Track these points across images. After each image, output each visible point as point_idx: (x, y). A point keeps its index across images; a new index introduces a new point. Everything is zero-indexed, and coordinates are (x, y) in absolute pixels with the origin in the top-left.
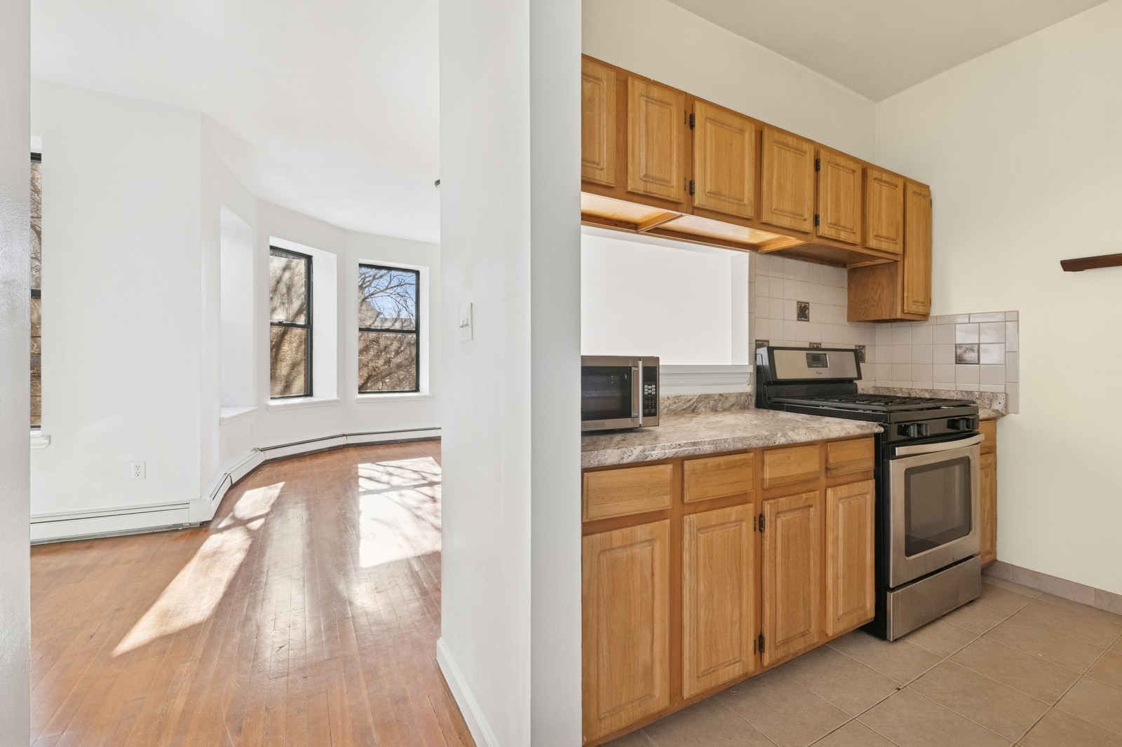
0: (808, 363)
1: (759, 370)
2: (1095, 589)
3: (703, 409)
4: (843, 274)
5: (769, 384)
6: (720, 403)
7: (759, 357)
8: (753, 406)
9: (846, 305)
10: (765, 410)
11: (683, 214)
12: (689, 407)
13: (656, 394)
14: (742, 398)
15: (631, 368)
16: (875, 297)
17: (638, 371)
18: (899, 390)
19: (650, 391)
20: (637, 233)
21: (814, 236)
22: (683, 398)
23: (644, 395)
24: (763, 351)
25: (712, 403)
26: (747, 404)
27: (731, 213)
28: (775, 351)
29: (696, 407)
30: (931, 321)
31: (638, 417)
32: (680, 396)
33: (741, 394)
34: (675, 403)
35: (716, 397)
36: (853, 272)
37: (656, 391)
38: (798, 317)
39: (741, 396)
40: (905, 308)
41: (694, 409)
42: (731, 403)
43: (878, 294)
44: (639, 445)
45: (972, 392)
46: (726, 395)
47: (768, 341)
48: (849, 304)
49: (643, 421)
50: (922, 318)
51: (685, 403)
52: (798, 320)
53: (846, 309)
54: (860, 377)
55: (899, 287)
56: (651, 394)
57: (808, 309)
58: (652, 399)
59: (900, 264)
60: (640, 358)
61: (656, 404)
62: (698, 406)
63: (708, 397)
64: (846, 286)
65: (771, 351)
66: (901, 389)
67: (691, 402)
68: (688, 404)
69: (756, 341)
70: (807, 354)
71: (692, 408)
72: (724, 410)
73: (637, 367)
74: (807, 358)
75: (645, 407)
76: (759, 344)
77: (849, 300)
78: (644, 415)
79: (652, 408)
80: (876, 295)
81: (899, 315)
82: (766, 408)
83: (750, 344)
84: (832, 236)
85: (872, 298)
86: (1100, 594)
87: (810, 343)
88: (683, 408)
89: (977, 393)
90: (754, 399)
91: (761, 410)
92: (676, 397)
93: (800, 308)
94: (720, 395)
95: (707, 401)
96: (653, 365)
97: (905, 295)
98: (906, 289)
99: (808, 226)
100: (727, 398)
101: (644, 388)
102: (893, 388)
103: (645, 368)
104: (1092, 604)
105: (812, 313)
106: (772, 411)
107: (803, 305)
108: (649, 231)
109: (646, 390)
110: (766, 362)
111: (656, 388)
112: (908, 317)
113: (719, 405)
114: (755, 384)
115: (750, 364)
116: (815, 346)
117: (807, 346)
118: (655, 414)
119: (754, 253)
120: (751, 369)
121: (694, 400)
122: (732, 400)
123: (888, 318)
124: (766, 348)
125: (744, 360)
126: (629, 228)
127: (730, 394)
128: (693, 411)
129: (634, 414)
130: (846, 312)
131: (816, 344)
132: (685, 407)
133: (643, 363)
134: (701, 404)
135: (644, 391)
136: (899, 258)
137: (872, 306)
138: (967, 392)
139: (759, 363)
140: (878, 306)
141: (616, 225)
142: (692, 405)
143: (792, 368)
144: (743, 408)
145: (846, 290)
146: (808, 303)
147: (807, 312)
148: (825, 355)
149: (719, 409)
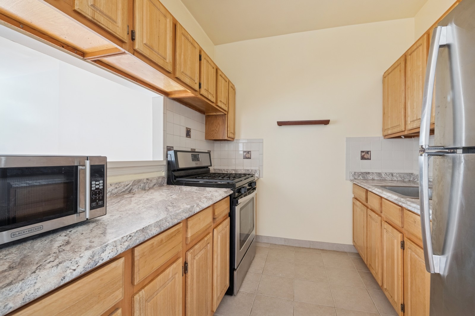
0: (192, 159)
1: (169, 163)
2: (284, 238)
3: (136, 190)
4: (204, 116)
5: (174, 171)
6: (147, 184)
7: (169, 156)
8: (165, 184)
9: (204, 131)
10: (173, 186)
11: (126, 52)
12: (127, 189)
13: (103, 188)
14: (160, 180)
15: (77, 167)
16: (217, 129)
17: (85, 170)
18: (223, 170)
19: (97, 187)
20: (85, 60)
21: (199, 93)
22: (122, 184)
23: (91, 190)
24: (172, 153)
25: (142, 185)
26: (162, 183)
27: (159, 64)
28: (178, 153)
29: (132, 189)
30: (235, 141)
31: (84, 211)
32: (120, 183)
33: (159, 178)
34: (116, 188)
35: (145, 181)
36: (208, 117)
37: (103, 186)
38: (186, 135)
39: (159, 179)
40: (228, 135)
41: (130, 190)
42: (154, 184)
43: (218, 128)
44: (87, 249)
45: (249, 170)
46: (150, 179)
47: (173, 147)
48: (206, 131)
49: (90, 214)
50: (232, 140)
51: (124, 188)
52: (186, 137)
53: (204, 134)
54: (211, 166)
55: (226, 126)
56: (98, 189)
57: (190, 132)
58: (99, 194)
59: (227, 115)
60: (87, 158)
61: (103, 197)
62: (133, 188)
63: (139, 181)
64: (204, 123)
65: (176, 152)
66: (224, 169)
67: (129, 186)
68: (126, 188)
69: (167, 147)
70: (192, 154)
71: (129, 190)
72: (150, 189)
73: (84, 165)
74: (192, 157)
75: (92, 201)
76: (169, 149)
77: (206, 130)
78: (92, 208)
79: (100, 200)
80: (217, 128)
81: (226, 138)
82: (173, 185)
83: (164, 148)
84: (206, 95)
85: (216, 129)
86: (285, 240)
87: (191, 149)
88: (123, 191)
89: (250, 170)
90: (166, 180)
91: (171, 186)
92: (117, 183)
93: (187, 131)
94: (147, 179)
95: (139, 184)
96: (100, 164)
97: (228, 129)
98: (228, 127)
99: (197, 87)
100: (151, 181)
101: (91, 184)
102: (221, 169)
103: (92, 167)
104: (283, 244)
105: (192, 133)
106: (177, 186)
107: (188, 129)
108: (95, 61)
109: (93, 186)
110: (173, 159)
111: (103, 183)
112: (229, 139)
113: (147, 186)
114: (167, 171)
115: (164, 160)
116: (193, 150)
117: (190, 150)
118: (102, 206)
119: (166, 97)
120: (165, 163)
121: (130, 184)
122: (154, 181)
123: (222, 139)
124: (173, 151)
125: (160, 157)
126: (76, 53)
127: (153, 178)
128: (130, 192)
129: (80, 209)
130: (204, 135)
131: (193, 149)
132: (124, 190)
133: (90, 163)
134: (135, 186)
135: (91, 187)
136: (226, 113)
137: (216, 133)
138: (247, 170)
139: (169, 159)
140: (218, 133)
141: (63, 47)
142: (129, 188)
143: (185, 162)
144: (161, 185)
145: (204, 125)
146: (191, 129)
147: (190, 133)
148: (199, 155)
149: (147, 188)
